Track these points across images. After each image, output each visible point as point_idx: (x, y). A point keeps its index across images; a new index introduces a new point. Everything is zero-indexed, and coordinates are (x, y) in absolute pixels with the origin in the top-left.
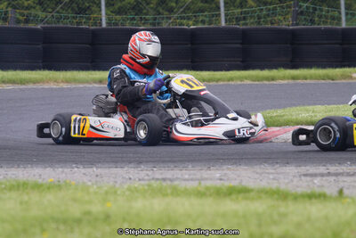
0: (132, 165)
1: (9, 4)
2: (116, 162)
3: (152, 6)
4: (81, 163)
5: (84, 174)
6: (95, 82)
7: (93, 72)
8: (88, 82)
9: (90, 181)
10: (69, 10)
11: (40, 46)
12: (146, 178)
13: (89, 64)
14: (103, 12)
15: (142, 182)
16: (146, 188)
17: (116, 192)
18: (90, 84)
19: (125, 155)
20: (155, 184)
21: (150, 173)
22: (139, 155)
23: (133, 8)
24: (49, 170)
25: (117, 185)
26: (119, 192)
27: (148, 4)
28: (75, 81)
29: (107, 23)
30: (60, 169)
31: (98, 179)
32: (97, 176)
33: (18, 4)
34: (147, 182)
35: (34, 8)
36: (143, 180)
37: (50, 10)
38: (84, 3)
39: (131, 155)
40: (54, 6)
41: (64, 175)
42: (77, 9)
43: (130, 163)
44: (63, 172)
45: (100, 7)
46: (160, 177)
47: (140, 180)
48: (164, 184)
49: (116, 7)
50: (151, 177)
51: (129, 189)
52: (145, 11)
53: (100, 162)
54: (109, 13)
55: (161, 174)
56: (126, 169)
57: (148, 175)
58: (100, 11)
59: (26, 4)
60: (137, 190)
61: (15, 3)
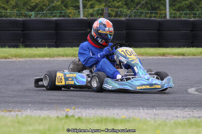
0: (180, 108)
1: (106, 5)
2: (170, 106)
3: (200, 5)
4: (147, 107)
5: (147, 113)
6: (160, 55)
7: (159, 49)
8: (155, 55)
9: (150, 118)
10: (146, 8)
11: (124, 32)
12: (188, 116)
13: (156, 43)
14: (168, 10)
15: (185, 119)
16: (186, 122)
17: (166, 125)
18: (157, 56)
19: (176, 102)
20: (192, 120)
21: (191, 113)
22: (187, 102)
23: (188, 7)
24: (124, 111)
25: (167, 120)
26: (168, 125)
27: (198, 4)
28: (147, 54)
29: (170, 17)
30: (132, 110)
31: (156, 116)
32: (155, 115)
33: (111, 5)
34: (188, 119)
35: (122, 7)
36: (186, 117)
37: (133, 8)
38: (155, 4)
39: (181, 102)
40: (135, 6)
41: (133, 114)
42: (150, 8)
43: (179, 107)
44: (133, 112)
45: (165, 7)
46: (198, 116)
47: (184, 117)
48: (199, 120)
49: (177, 7)
50: (191, 116)
51: (175, 123)
52: (196, 9)
53: (159, 106)
54: (172, 10)
55: (199, 114)
56: (175, 110)
57: (189, 114)
58: (166, 9)
59: (117, 4)
60: (180, 123)
61: (110, 4)
